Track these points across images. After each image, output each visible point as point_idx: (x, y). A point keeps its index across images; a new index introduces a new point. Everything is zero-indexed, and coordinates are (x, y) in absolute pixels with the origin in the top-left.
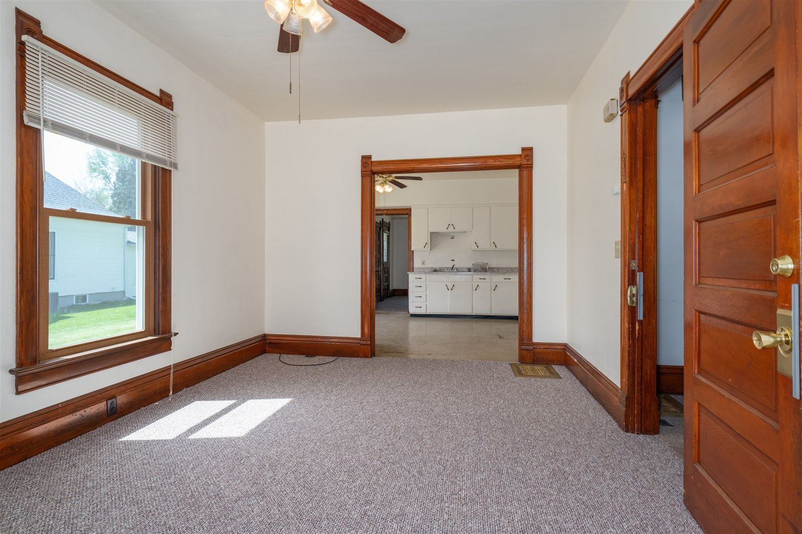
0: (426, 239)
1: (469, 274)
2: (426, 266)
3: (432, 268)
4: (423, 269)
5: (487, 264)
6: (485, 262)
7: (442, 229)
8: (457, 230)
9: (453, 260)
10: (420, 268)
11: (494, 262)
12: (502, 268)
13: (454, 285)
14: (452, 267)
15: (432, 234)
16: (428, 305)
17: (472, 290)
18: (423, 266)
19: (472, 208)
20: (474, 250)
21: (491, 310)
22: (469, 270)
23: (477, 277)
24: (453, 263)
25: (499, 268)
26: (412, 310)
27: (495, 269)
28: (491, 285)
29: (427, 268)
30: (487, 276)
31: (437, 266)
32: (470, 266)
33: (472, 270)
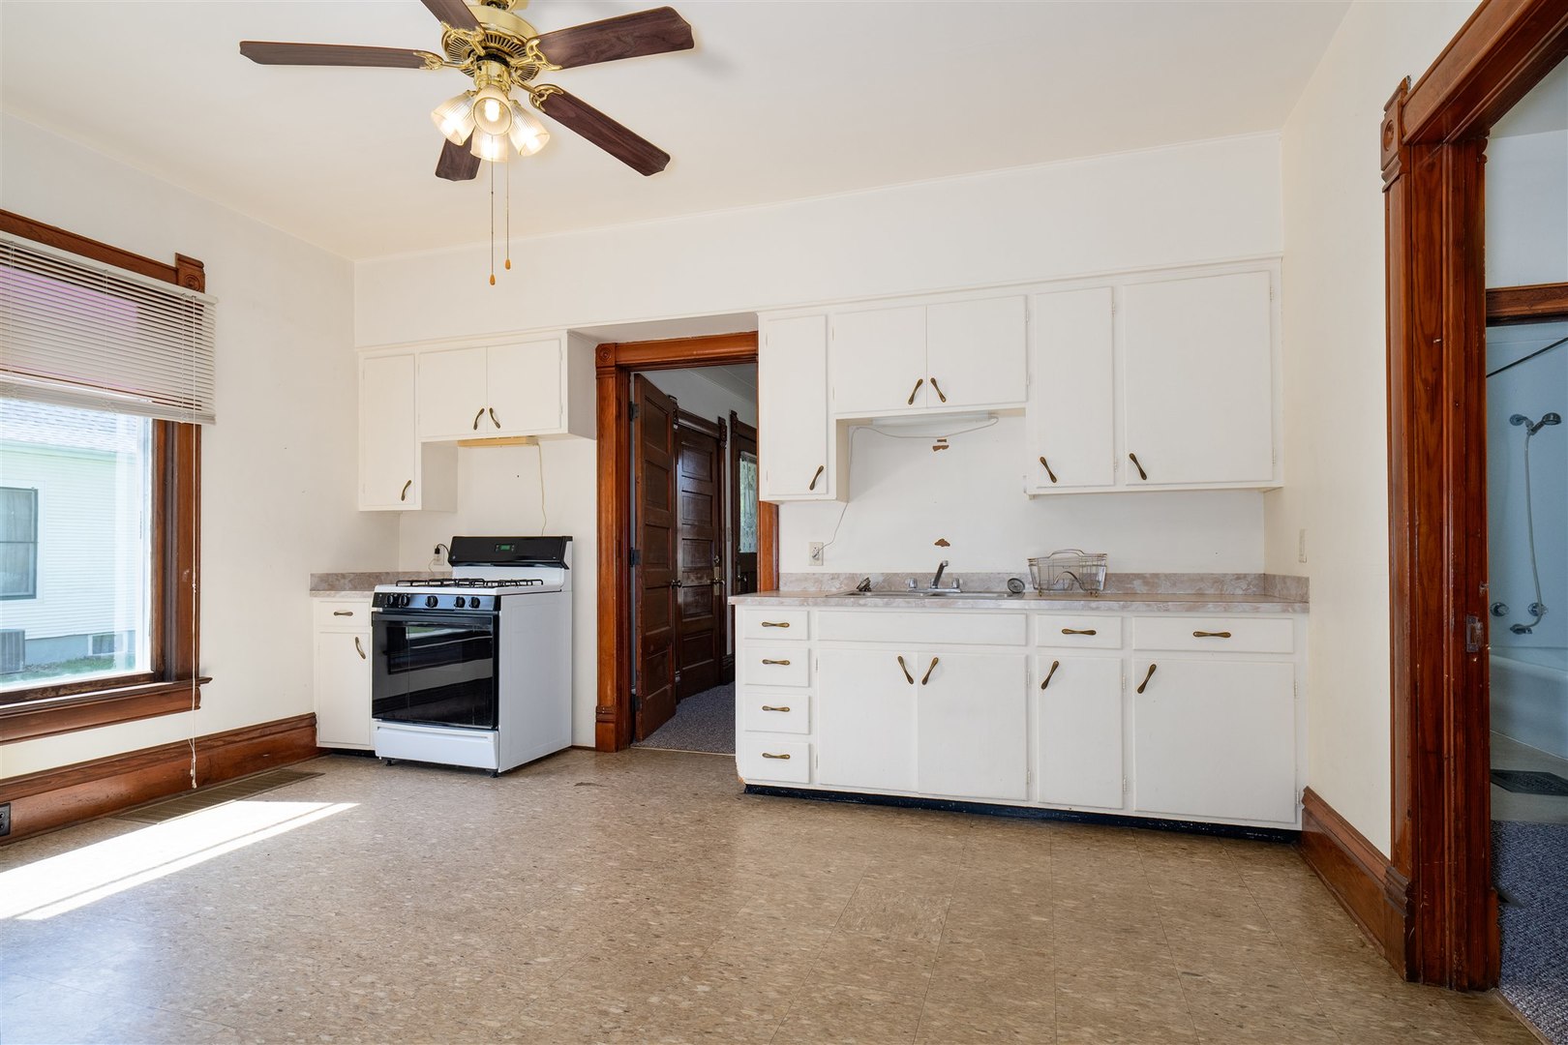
0: (822, 448)
1: (1013, 611)
2: (830, 567)
3: (852, 577)
4: (817, 579)
5: (1101, 557)
6: (1093, 548)
7: (886, 402)
8: (954, 404)
9: (942, 543)
10: (805, 578)
11: (1128, 554)
12: (1167, 576)
13: (935, 662)
14: (935, 570)
15: (846, 427)
16: (817, 751)
17: (1028, 684)
18: (817, 569)
19: (1026, 297)
20: (1034, 497)
21: (1125, 789)
22: (1015, 589)
23: (1048, 620)
24: (942, 554)
25: (1156, 575)
26: (751, 767)
27: (1137, 583)
28: (1123, 664)
29: (834, 577)
30: (1103, 618)
31: (873, 568)
32: (1019, 568)
33: (1029, 588)
